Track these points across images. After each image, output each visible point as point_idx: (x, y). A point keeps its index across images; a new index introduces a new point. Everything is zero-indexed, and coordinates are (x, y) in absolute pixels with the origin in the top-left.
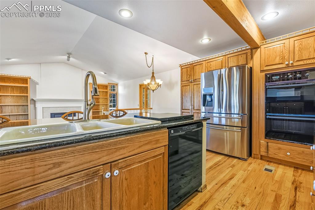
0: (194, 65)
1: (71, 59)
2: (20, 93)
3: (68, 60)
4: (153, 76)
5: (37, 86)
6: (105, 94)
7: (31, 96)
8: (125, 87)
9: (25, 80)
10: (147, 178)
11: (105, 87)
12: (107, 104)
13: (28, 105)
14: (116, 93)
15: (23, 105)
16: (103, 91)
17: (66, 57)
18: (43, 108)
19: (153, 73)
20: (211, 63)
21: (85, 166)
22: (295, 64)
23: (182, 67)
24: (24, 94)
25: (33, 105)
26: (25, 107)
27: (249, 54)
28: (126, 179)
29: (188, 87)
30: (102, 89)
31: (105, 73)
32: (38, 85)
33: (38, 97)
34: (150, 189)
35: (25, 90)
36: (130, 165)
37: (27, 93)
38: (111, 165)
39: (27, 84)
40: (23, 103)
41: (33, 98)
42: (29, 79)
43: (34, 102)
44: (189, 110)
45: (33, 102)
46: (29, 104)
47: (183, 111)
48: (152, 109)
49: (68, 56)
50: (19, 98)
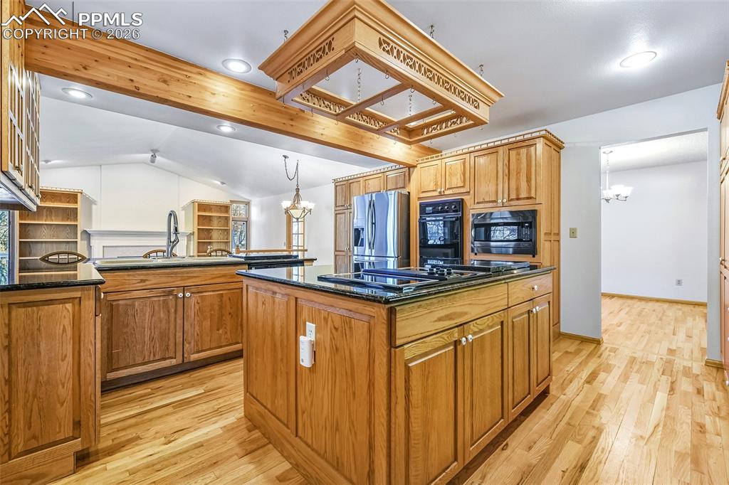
0: (351, 181)
1: (158, 158)
2: (63, 220)
3: (153, 161)
4: (297, 195)
5: (94, 206)
6: (223, 222)
7: (82, 225)
8: (263, 208)
9: (72, 197)
10: (221, 307)
11: (223, 209)
12: (227, 242)
13: (76, 242)
14: (245, 220)
15: (68, 242)
16: (220, 217)
17: (149, 156)
18: (104, 247)
19: (298, 190)
20: (370, 182)
21: (163, 285)
22: (446, 193)
23: (337, 184)
24: (71, 221)
25: (86, 242)
26: (70, 244)
27: (407, 174)
28: (198, 303)
29: (343, 215)
30: (218, 212)
31: (223, 183)
32: (96, 204)
33: (95, 227)
34: (224, 318)
35: (73, 213)
36: (202, 292)
37: (76, 218)
38: (184, 289)
39: (76, 203)
40: (68, 238)
41: (87, 230)
42: (79, 195)
43: (87, 235)
44: (343, 251)
45: (85, 236)
46: (79, 240)
47: (337, 253)
48: (306, 250)
49: (153, 154)
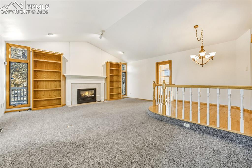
11: (118, 66)
14: (125, 72)
15: (56, 81)
18: (71, 84)
24: (57, 70)
26: (57, 82)
32: (68, 62)
33: (67, 73)
39: (61, 60)
40: (55, 79)
41: (64, 75)
42: (62, 56)
43: (65, 78)
46: (62, 80)
49: (102, 34)
50: (52, 74)
